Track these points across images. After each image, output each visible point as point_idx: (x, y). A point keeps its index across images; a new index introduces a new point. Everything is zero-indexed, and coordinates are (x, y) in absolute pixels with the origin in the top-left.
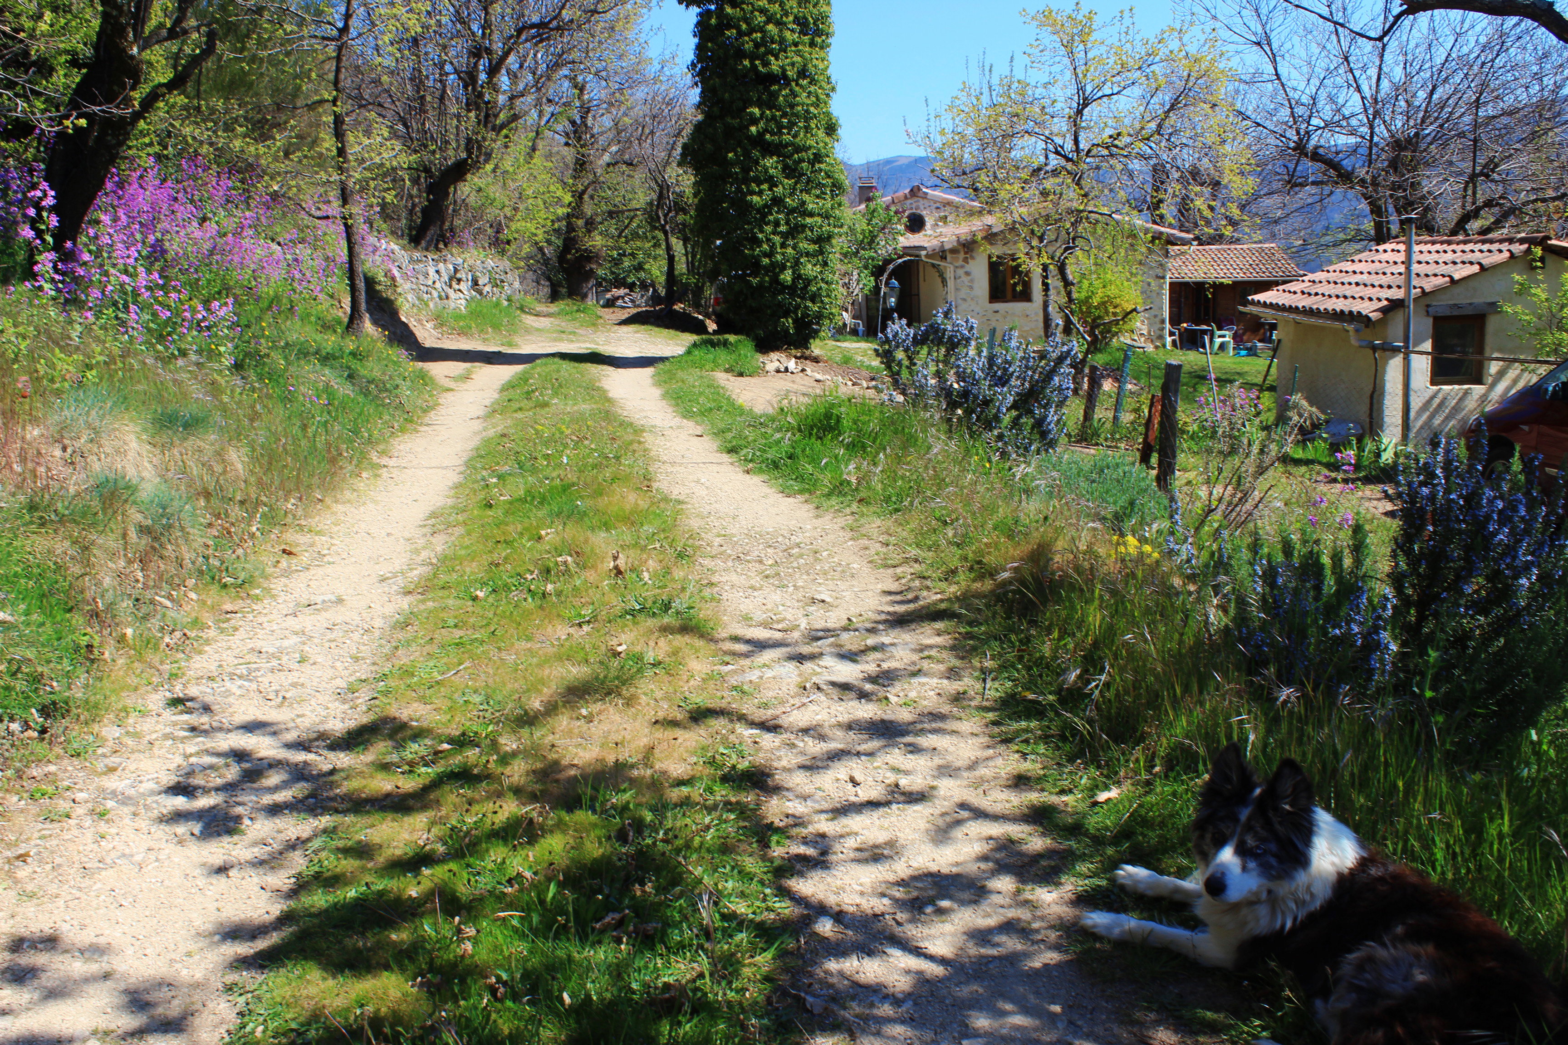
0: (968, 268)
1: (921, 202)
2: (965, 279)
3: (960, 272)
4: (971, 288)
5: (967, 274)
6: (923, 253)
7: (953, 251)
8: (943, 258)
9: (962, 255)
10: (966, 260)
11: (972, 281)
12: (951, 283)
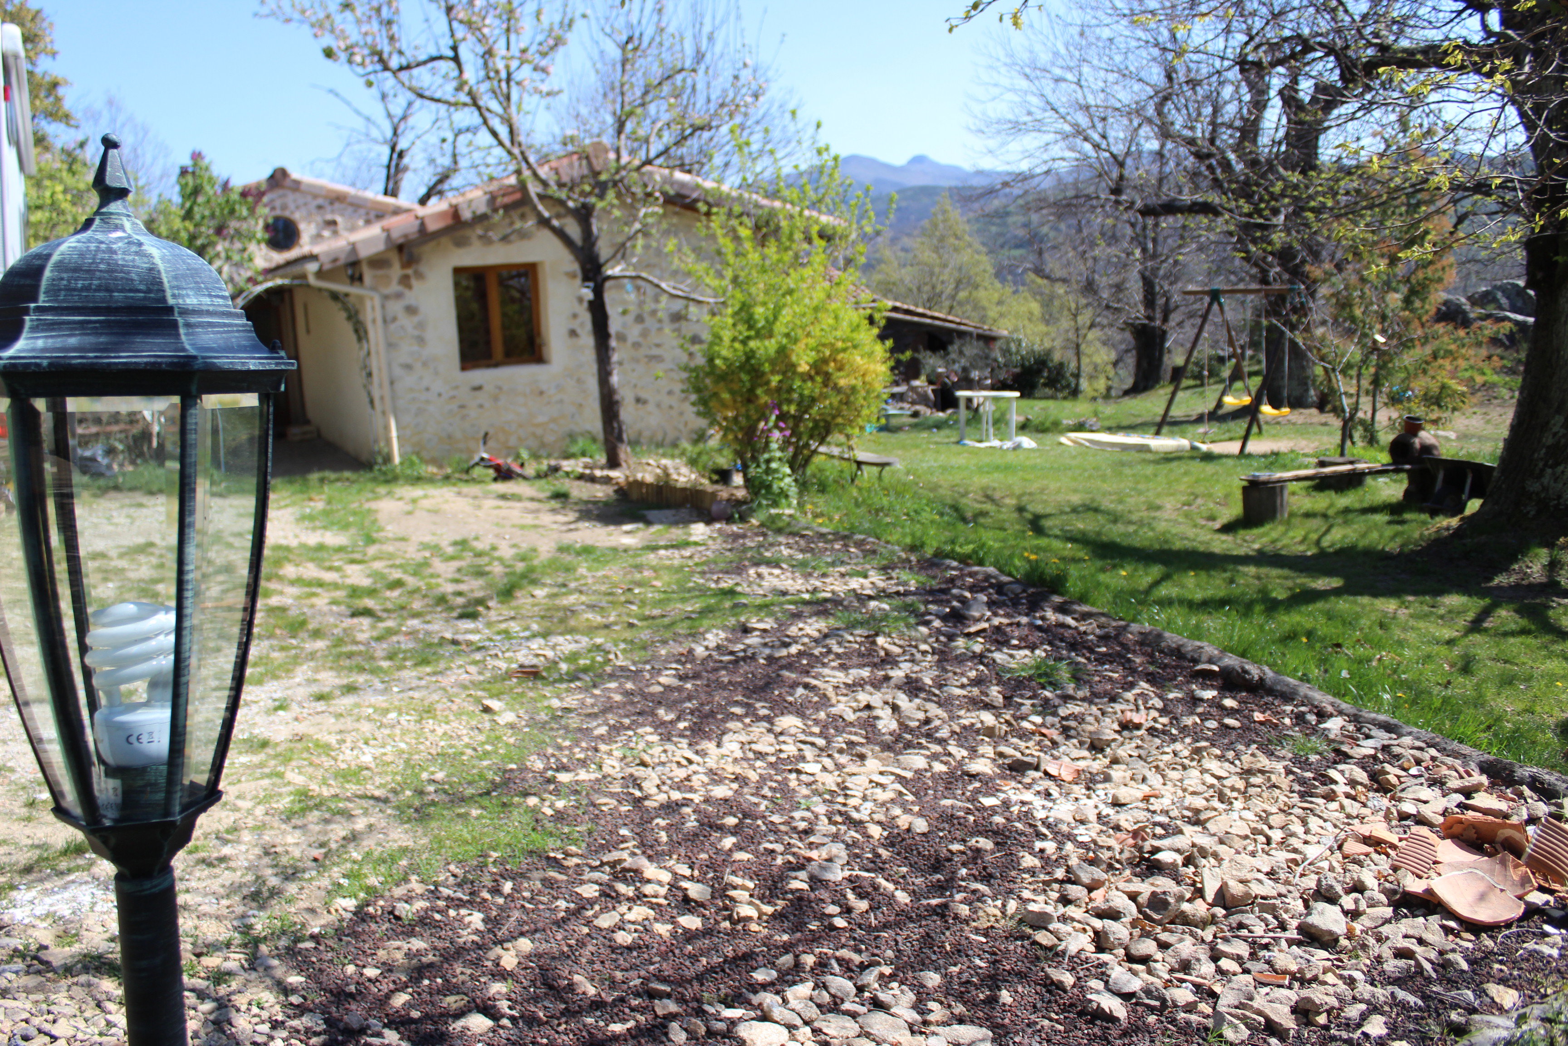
0: (411, 297)
1: (291, 199)
2: (407, 322)
3: (396, 307)
4: (421, 340)
5: (411, 310)
6: (312, 267)
7: (378, 262)
8: (357, 279)
9: (396, 271)
10: (405, 281)
11: (421, 326)
12: (376, 333)
